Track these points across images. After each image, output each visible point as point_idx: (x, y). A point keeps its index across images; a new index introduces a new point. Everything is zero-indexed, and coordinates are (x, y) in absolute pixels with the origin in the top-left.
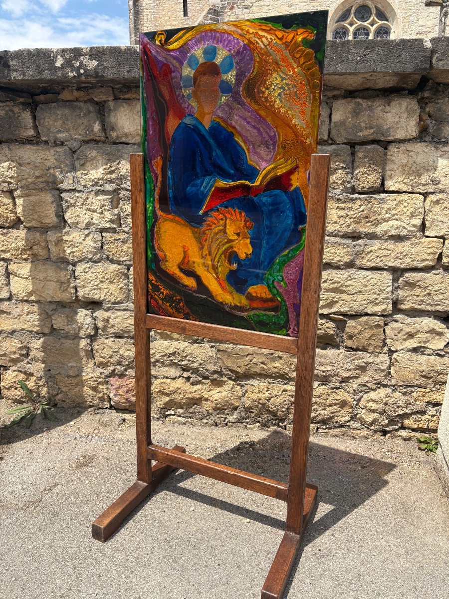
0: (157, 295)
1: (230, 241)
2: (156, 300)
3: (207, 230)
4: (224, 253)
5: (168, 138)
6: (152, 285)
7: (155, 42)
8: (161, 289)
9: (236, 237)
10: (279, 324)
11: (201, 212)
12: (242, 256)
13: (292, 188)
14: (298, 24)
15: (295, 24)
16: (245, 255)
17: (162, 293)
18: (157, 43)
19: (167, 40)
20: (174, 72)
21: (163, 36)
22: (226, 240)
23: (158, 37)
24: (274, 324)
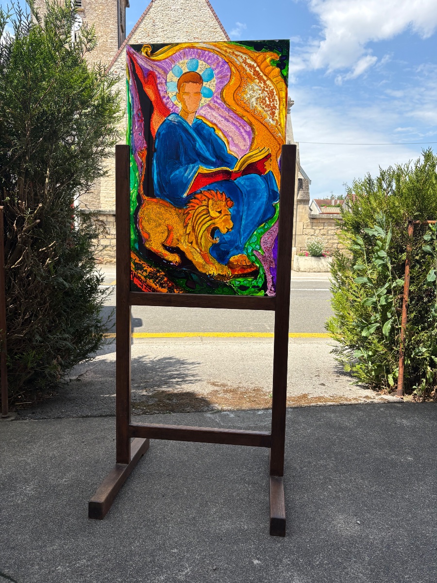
0: (140, 273)
1: (212, 218)
2: (139, 278)
3: (191, 210)
4: (207, 229)
5: (154, 132)
6: (135, 264)
7: (141, 53)
8: (145, 267)
9: (218, 214)
10: (258, 287)
11: (185, 195)
12: (224, 231)
13: (266, 173)
14: (266, 48)
15: (265, 48)
16: (226, 229)
17: (146, 271)
18: (144, 54)
19: (153, 52)
20: (159, 78)
21: (148, 49)
22: (208, 218)
23: (144, 49)
24: (254, 287)
